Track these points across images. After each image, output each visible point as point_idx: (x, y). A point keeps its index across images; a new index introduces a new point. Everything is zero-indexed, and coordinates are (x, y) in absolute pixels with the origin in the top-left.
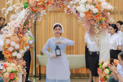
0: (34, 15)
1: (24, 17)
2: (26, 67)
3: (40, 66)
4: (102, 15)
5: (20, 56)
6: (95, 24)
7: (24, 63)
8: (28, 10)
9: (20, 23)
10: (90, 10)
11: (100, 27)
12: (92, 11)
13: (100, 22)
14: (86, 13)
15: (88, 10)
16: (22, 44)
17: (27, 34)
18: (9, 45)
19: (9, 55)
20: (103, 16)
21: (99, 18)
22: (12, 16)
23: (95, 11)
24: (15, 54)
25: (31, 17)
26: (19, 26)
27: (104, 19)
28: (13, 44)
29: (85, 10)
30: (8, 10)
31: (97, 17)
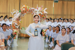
5: (18, 27)
11: (43, 19)
16: (18, 24)
18: (14, 24)
19: (14, 27)
20: (44, 15)
22: (15, 15)
23: (42, 14)
24: (16, 27)
27: (44, 16)
28: (16, 23)
29: (39, 13)
30: (13, 12)
31: (42, 16)
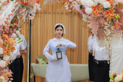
0: (24, 10)
1: (11, 13)
2: (12, 79)
3: (35, 77)
4: (115, 11)
6: (106, 23)
7: (10, 73)
8: (17, 3)
9: (6, 20)
10: (99, 4)
11: (112, 27)
12: (102, 6)
13: (112, 20)
14: (94, 8)
15: (96, 4)
16: (7, 48)
17: (14, 35)
21: (111, 15)
25: (21, 12)
26: (4, 24)
27: (118, 16)
31: (108, 13)
